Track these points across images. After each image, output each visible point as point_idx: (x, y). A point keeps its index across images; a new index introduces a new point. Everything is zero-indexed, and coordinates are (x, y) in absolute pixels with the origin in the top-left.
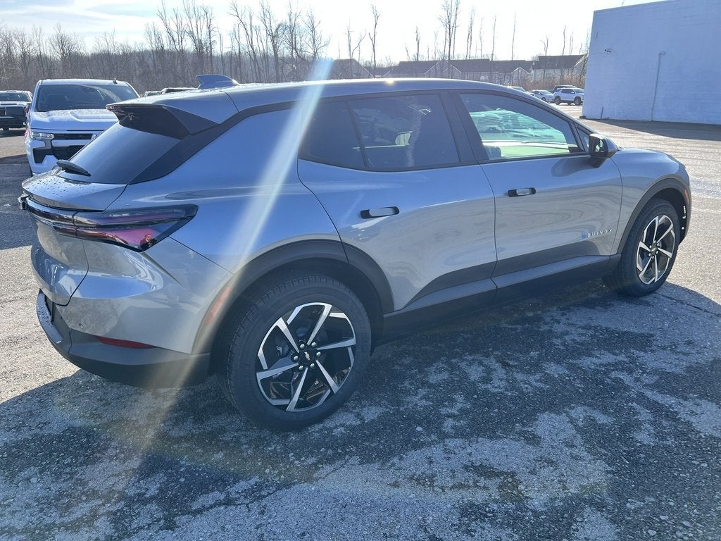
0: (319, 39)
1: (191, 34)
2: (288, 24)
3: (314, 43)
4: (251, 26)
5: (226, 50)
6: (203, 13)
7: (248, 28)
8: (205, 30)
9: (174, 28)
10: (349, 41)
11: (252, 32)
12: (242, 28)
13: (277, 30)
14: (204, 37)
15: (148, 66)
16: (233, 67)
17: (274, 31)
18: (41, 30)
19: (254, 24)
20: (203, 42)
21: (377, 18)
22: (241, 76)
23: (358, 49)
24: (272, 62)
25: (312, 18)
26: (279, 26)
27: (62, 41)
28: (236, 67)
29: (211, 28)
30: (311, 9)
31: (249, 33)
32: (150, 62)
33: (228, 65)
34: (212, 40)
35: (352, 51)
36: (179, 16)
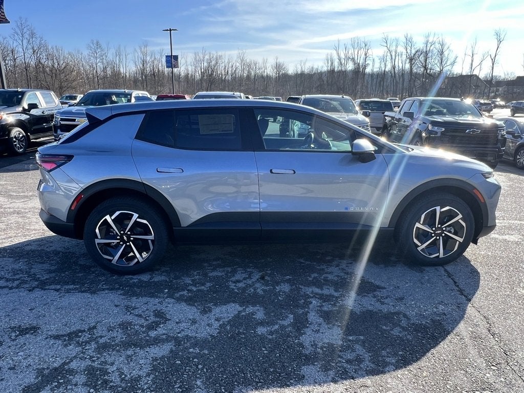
0: (446, 60)
1: (353, 59)
2: (425, 50)
3: (442, 63)
4: (396, 52)
5: (375, 70)
6: (364, 45)
7: (393, 54)
8: (363, 56)
9: (343, 56)
10: (472, 61)
11: (395, 57)
12: (389, 54)
13: (415, 54)
14: (361, 62)
15: (323, 81)
16: (378, 81)
17: (412, 55)
18: (267, 59)
19: (398, 51)
20: (360, 64)
21: (500, 42)
22: (383, 88)
23: (479, 66)
24: (407, 78)
25: (442, 45)
26: (417, 52)
27: (278, 67)
28: (380, 81)
29: (367, 55)
30: (442, 39)
31: (394, 57)
32: (325, 79)
33: (375, 80)
34: (366, 63)
35: (473, 68)
36: (347, 48)
